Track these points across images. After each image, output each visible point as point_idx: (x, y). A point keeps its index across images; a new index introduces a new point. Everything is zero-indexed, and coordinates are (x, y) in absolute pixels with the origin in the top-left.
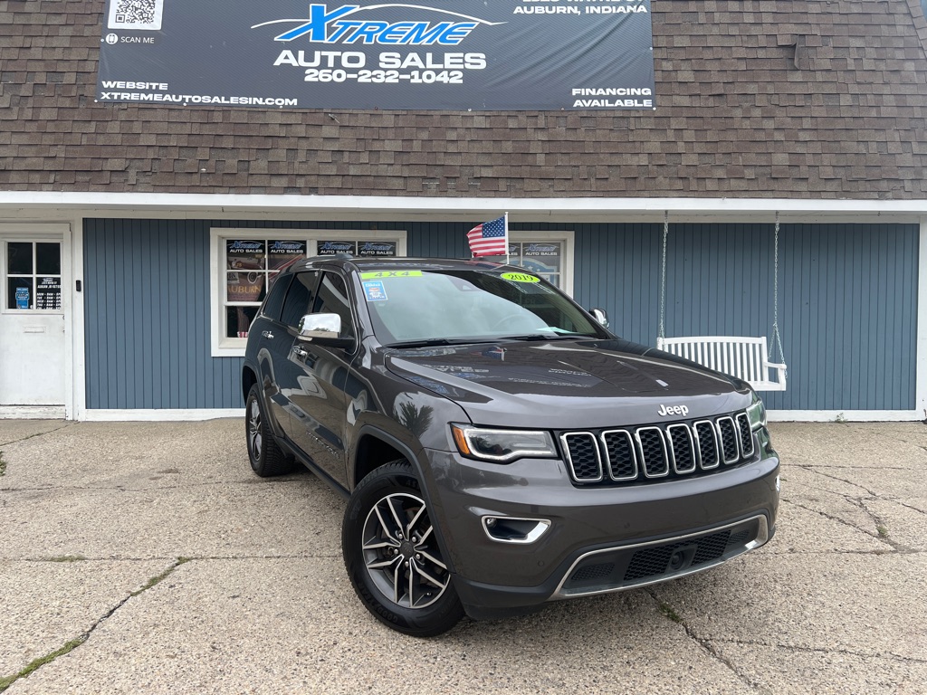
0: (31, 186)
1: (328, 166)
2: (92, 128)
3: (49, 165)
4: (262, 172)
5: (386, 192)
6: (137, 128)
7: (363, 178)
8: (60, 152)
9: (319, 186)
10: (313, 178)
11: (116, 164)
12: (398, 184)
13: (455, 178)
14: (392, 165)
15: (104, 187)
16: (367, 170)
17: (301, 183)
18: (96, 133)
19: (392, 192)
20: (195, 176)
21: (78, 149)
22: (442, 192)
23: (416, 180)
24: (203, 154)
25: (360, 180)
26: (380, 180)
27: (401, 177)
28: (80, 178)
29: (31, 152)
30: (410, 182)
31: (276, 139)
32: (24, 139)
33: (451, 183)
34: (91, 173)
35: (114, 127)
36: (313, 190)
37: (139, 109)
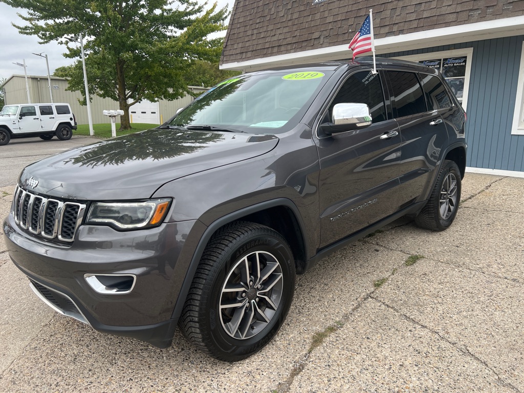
0: (288, 52)
1: (411, 14)
2: (310, 19)
3: (295, 40)
4: (377, 26)
5: (444, 25)
6: (326, 14)
7: (431, 18)
8: (297, 33)
9: (405, 28)
10: (402, 24)
11: (316, 35)
12: (452, 17)
13: (493, 6)
14: (450, 5)
15: (311, 47)
16: (434, 13)
17: (395, 28)
18: (311, 21)
19: (447, 24)
20: (347, 35)
21: (304, 30)
22: (482, 18)
23: (465, 13)
24: (351, 22)
25: (429, 20)
26: (442, 17)
27: (455, 12)
28: (304, 44)
29: (288, 35)
30: (460, 14)
31: (386, 4)
32: (286, 30)
33: (490, 10)
34: (307, 42)
35: (318, 16)
36: (401, 32)
37: (328, 3)
